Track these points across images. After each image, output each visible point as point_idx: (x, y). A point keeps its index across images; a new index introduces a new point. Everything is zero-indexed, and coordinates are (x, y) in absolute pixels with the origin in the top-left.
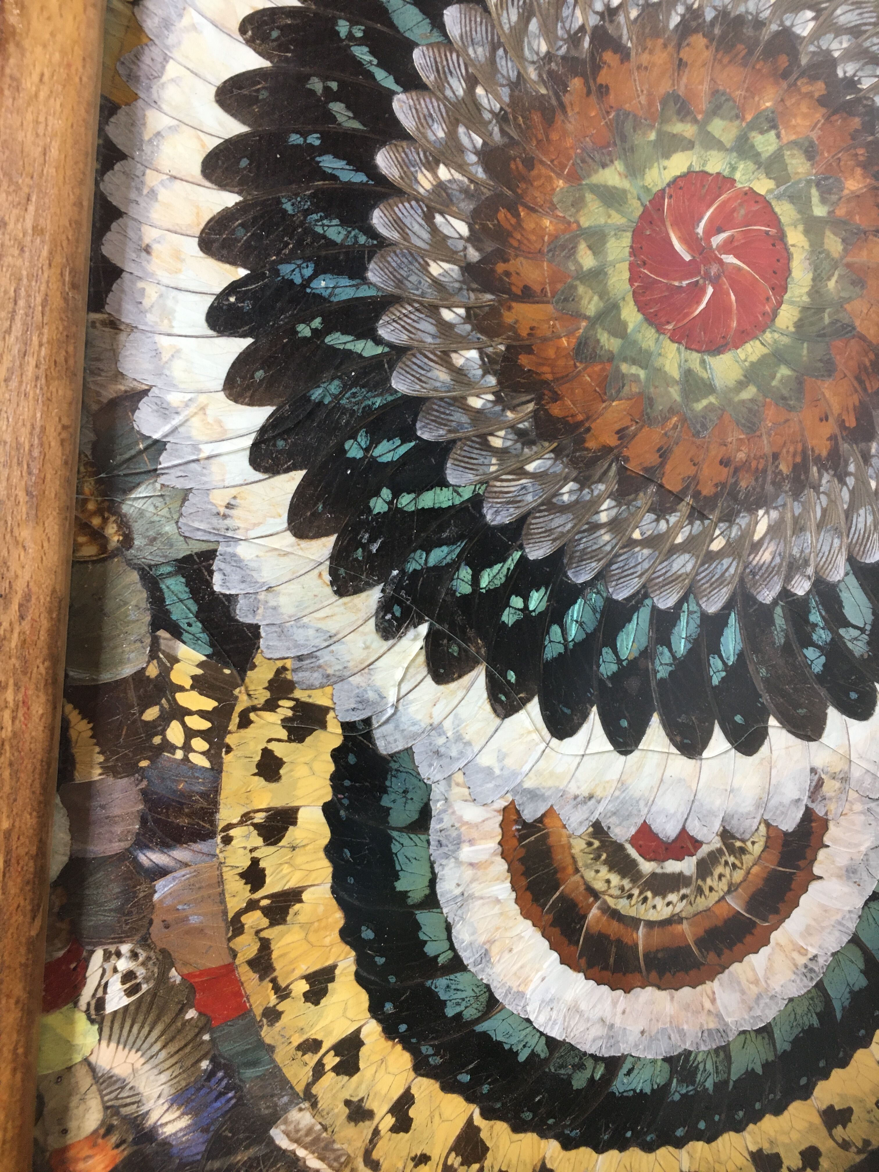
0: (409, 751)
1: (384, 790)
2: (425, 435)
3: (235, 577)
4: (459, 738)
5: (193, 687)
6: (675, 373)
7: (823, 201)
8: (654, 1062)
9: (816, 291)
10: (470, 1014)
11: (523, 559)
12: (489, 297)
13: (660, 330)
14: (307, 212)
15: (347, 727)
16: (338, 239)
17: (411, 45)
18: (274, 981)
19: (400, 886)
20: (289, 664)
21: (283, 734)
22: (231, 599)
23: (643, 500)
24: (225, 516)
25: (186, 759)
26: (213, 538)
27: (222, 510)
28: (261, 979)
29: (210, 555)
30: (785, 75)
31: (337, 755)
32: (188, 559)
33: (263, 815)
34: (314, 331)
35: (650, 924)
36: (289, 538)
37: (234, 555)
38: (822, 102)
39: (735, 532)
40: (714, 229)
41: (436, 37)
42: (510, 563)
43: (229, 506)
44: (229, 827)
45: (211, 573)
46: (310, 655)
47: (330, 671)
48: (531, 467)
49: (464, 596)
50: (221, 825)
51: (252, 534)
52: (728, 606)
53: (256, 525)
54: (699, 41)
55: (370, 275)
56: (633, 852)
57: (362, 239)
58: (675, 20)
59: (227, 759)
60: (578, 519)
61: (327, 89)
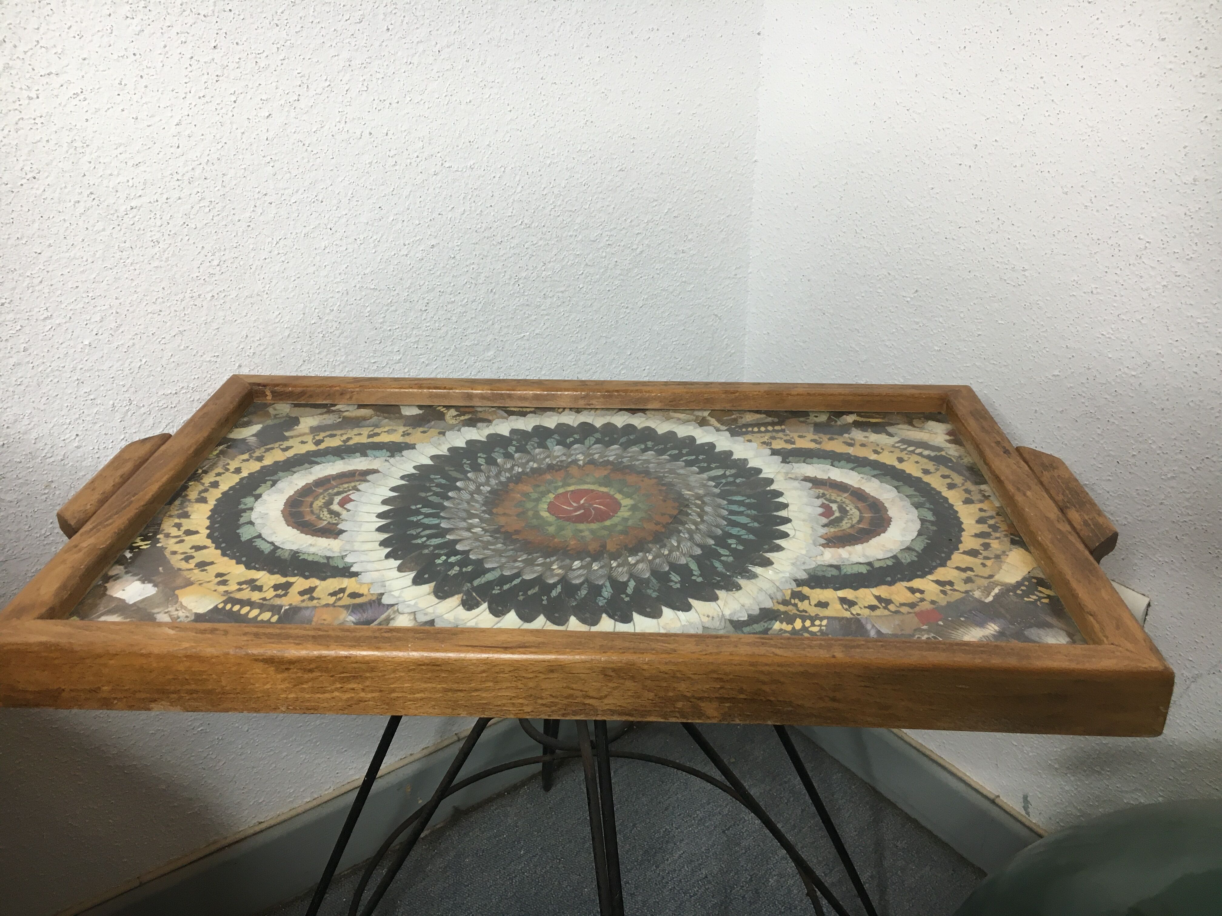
0: (805, 570)
1: (824, 576)
2: (667, 569)
3: (740, 615)
4: (796, 558)
5: (792, 624)
6: (630, 513)
7: (556, 483)
8: (918, 512)
9: (594, 484)
10: (915, 554)
11: (714, 545)
12: (605, 555)
13: (613, 516)
14: (576, 599)
15: (798, 585)
16: (586, 592)
17: (502, 575)
18: (918, 602)
19: (865, 572)
20: (775, 601)
21: (806, 602)
22: (749, 616)
23: (684, 519)
24: (713, 618)
25: (825, 626)
26: (723, 621)
27: (710, 618)
28: (918, 605)
29: (731, 622)
30: (507, 492)
31: (812, 588)
32: (733, 627)
33: (844, 606)
34: (626, 597)
35: (861, 513)
36: (719, 602)
37: (730, 615)
38: (517, 483)
39: (693, 498)
40: (571, 505)
41: (499, 570)
42: (718, 548)
43: (708, 616)
44: (852, 614)
45: (739, 621)
46: (770, 596)
47: (775, 591)
48: (676, 544)
49: (734, 558)
50: (852, 616)
51: (719, 610)
52: (724, 499)
53: (714, 609)
54: (495, 511)
55: (600, 583)
56: (832, 518)
57: (585, 586)
58: (487, 516)
59: (821, 615)
60: (695, 533)
61: (522, 595)
